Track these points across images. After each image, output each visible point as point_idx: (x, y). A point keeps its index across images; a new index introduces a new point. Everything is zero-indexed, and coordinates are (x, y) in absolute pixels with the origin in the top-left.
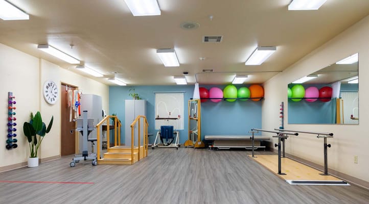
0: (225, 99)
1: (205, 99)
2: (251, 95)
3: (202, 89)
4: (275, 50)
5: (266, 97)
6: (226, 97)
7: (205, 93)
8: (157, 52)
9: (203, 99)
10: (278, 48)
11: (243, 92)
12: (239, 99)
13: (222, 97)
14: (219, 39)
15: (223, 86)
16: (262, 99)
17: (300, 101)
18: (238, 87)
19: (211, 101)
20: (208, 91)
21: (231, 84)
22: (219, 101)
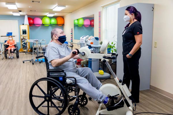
0: (43, 25)
1: (32, 25)
2: (57, 23)
3: (29, 19)
4: (65, 7)
5: (65, 24)
6: (44, 24)
7: (31, 21)
8: (6, 4)
9: (30, 24)
10: (66, 6)
11: (53, 21)
12: (51, 25)
13: (41, 24)
14: (39, 2)
15: (42, 17)
16: (63, 25)
17: (82, 26)
18: (50, 18)
19: (36, 26)
20: (33, 20)
21: (46, 16)
22: (40, 26)
